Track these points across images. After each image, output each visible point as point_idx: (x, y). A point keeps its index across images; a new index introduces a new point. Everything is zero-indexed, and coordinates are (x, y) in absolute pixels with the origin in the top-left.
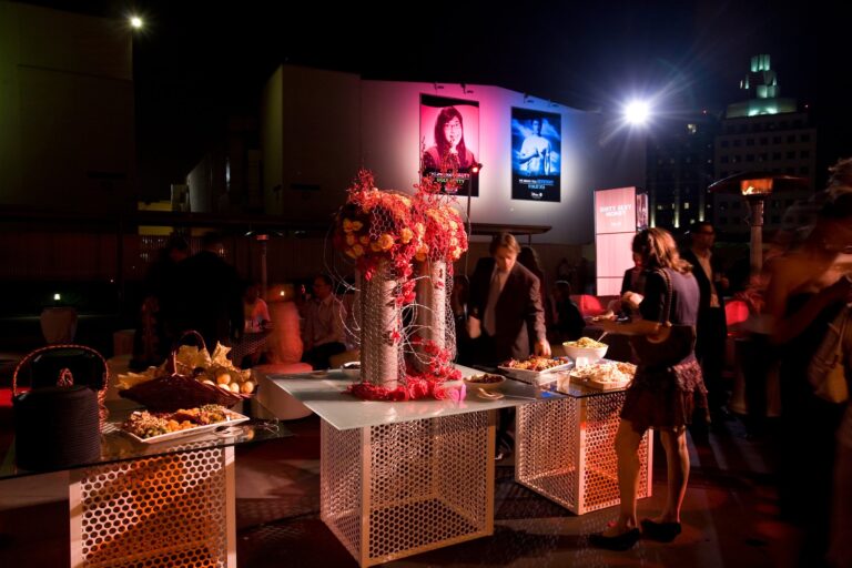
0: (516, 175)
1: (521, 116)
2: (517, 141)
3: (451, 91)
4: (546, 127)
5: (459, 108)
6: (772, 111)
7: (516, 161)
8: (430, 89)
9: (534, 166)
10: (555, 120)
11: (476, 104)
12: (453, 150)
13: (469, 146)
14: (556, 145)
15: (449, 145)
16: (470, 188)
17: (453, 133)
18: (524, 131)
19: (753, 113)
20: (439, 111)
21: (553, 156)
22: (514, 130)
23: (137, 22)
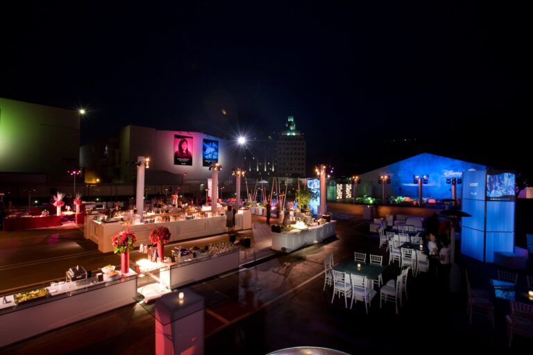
0: (204, 159)
1: (206, 141)
2: (204, 149)
3: (184, 134)
4: (214, 145)
5: (187, 139)
6: (294, 134)
7: (204, 155)
8: (177, 133)
9: (210, 156)
10: (217, 143)
11: (192, 138)
12: (184, 152)
13: (189, 150)
14: (217, 150)
15: (183, 150)
16: (190, 163)
17: (184, 147)
18: (207, 146)
19: (288, 134)
20: (180, 140)
21: (216, 153)
22: (204, 146)
23: (82, 112)
